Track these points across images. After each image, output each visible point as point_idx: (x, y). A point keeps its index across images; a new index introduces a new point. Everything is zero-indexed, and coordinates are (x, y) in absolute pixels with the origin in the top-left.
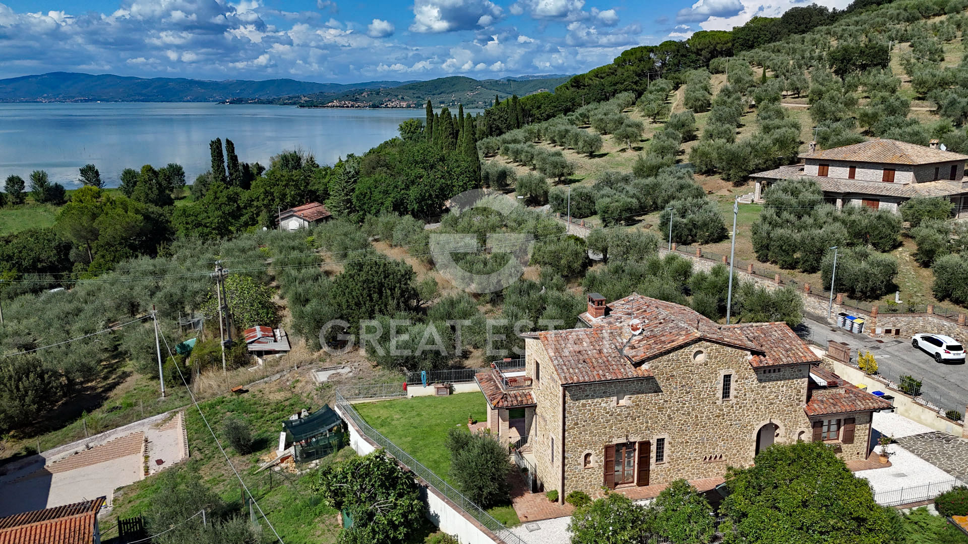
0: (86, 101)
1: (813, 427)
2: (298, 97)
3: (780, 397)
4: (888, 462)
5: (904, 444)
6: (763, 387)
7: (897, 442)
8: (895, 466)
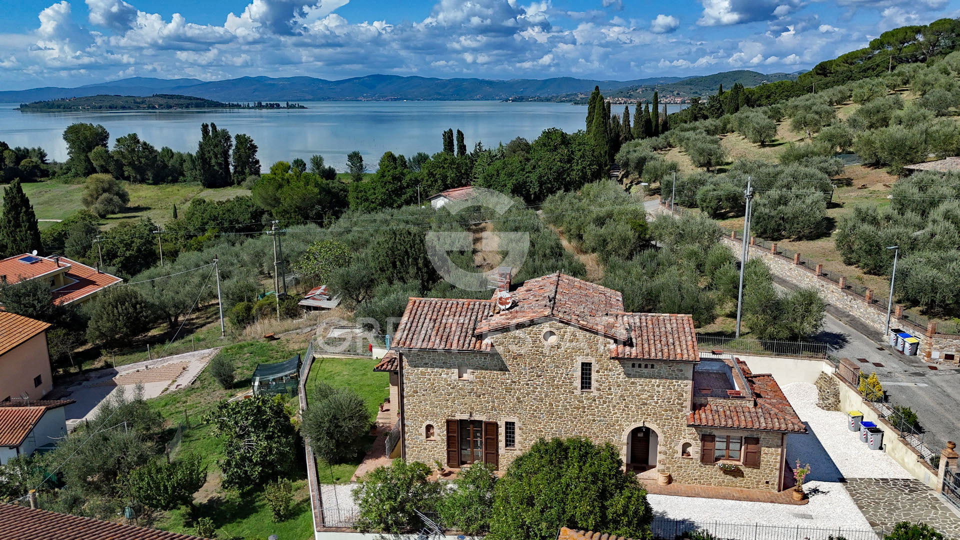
0: (396, 100)
1: (702, 440)
2: (576, 94)
3: (655, 398)
4: (807, 500)
5: (852, 485)
6: (633, 383)
7: (846, 482)
8: (809, 505)
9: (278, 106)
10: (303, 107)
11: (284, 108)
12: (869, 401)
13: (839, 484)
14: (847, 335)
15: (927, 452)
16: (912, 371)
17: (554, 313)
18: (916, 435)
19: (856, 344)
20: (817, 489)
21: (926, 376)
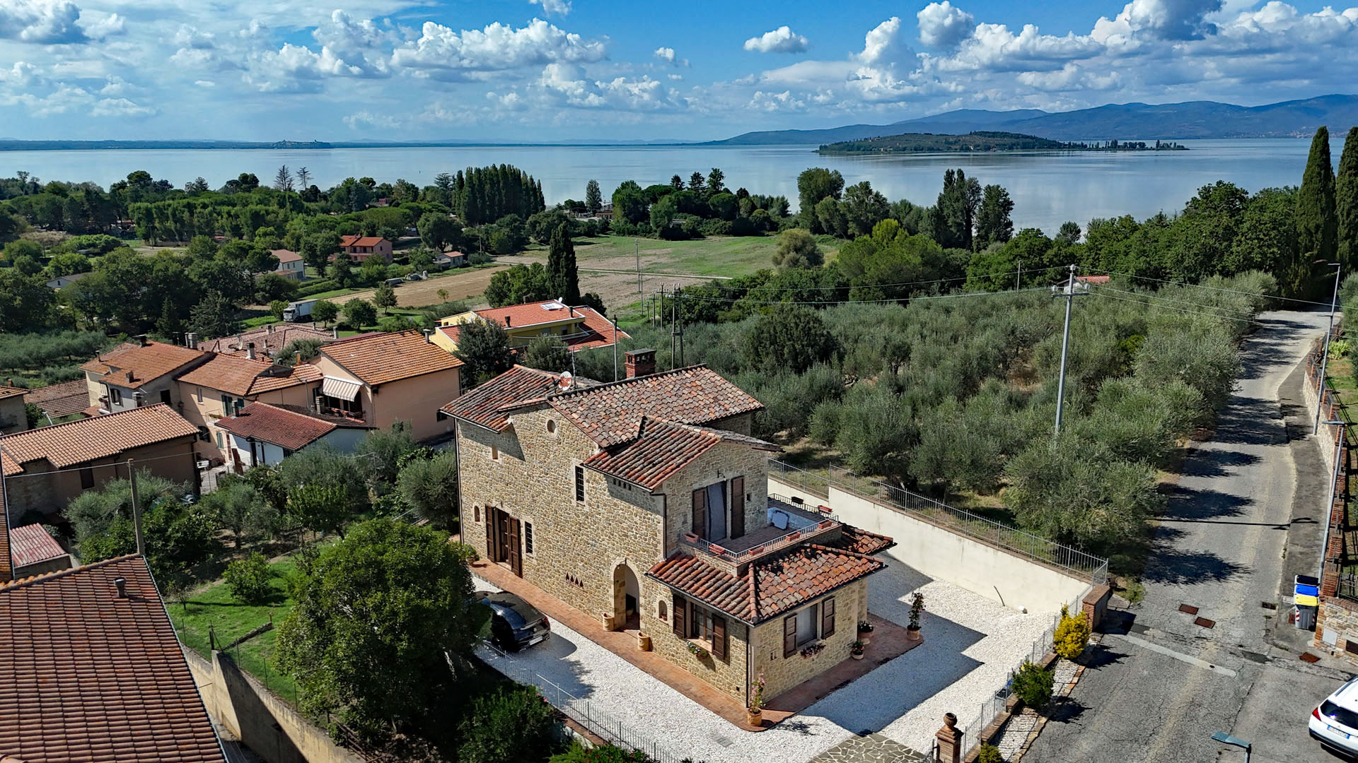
1: (674, 602)
3: (634, 530)
4: (763, 729)
5: (862, 742)
6: (615, 505)
7: (863, 736)
8: (754, 734)
9: (1143, 147)
10: (1182, 148)
11: (1152, 149)
12: (1058, 656)
13: (850, 734)
14: (1246, 571)
15: (1015, 743)
16: (1254, 650)
17: (554, 399)
18: (1044, 720)
19: (1235, 586)
20: (806, 727)
21: (1268, 663)
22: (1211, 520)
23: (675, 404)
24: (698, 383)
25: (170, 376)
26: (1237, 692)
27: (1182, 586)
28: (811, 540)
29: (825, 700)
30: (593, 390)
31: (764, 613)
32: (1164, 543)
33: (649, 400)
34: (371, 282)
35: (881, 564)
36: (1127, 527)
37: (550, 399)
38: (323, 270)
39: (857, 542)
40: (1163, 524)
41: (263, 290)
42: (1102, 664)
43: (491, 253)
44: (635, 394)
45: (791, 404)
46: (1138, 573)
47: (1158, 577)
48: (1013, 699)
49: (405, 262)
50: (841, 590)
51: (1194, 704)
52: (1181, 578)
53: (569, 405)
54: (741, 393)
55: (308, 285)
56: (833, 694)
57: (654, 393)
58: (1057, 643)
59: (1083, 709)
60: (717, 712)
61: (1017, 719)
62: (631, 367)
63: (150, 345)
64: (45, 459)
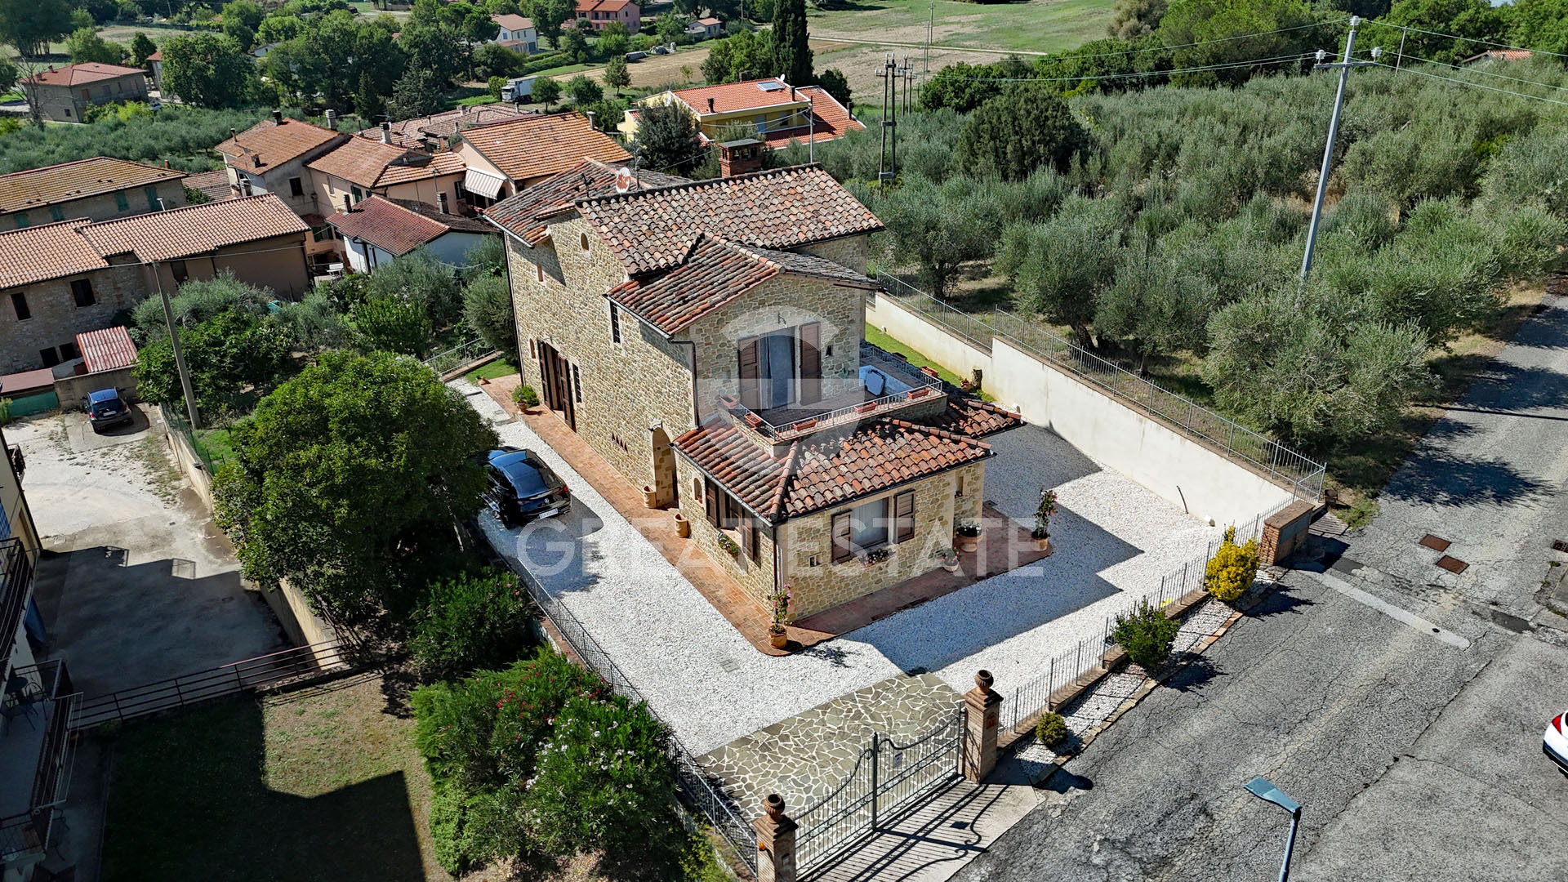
3: (667, 386)
4: (786, 652)
5: (908, 682)
6: (648, 351)
7: (911, 676)
8: (771, 659)
12: (1209, 596)
13: (896, 670)
14: (1549, 491)
15: (1099, 713)
16: (1513, 611)
17: (585, 205)
18: (1153, 683)
19: (1523, 514)
20: (842, 655)
21: (1527, 633)
22: (1525, 412)
23: (754, 218)
24: (799, 189)
25: (298, 162)
26: (1461, 670)
27: (1440, 508)
28: (892, 414)
29: (883, 623)
30: (644, 194)
31: (790, 508)
32: (1436, 443)
33: (718, 211)
34: (603, 58)
35: (987, 451)
36: (1368, 419)
37: (580, 204)
38: (556, 41)
39: (965, 418)
40: (1449, 415)
41: (485, 63)
42: (1268, 613)
43: (756, 20)
44: (701, 203)
45: (979, 222)
46: (1376, 483)
47: (1406, 491)
48: (1118, 651)
49: (651, 31)
50: (927, 482)
51: (1385, 683)
52: (1443, 496)
53: (602, 214)
54: (855, 205)
55: (538, 59)
56: (899, 615)
57: (730, 202)
58: (1209, 578)
59: (1213, 674)
60: (737, 626)
61: (1116, 679)
62: (725, 164)
63: (286, 123)
64: (131, 253)
